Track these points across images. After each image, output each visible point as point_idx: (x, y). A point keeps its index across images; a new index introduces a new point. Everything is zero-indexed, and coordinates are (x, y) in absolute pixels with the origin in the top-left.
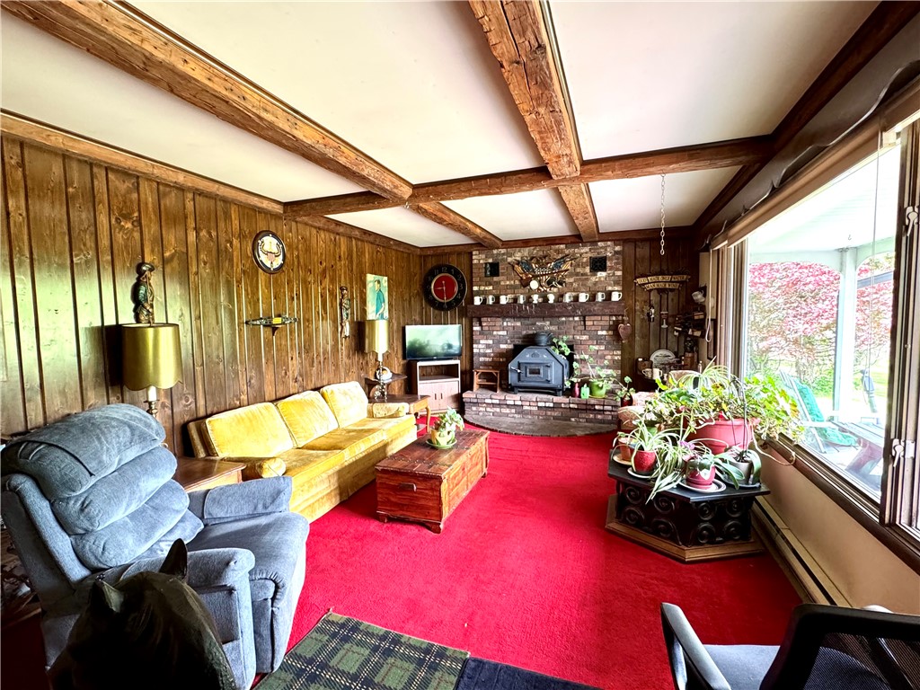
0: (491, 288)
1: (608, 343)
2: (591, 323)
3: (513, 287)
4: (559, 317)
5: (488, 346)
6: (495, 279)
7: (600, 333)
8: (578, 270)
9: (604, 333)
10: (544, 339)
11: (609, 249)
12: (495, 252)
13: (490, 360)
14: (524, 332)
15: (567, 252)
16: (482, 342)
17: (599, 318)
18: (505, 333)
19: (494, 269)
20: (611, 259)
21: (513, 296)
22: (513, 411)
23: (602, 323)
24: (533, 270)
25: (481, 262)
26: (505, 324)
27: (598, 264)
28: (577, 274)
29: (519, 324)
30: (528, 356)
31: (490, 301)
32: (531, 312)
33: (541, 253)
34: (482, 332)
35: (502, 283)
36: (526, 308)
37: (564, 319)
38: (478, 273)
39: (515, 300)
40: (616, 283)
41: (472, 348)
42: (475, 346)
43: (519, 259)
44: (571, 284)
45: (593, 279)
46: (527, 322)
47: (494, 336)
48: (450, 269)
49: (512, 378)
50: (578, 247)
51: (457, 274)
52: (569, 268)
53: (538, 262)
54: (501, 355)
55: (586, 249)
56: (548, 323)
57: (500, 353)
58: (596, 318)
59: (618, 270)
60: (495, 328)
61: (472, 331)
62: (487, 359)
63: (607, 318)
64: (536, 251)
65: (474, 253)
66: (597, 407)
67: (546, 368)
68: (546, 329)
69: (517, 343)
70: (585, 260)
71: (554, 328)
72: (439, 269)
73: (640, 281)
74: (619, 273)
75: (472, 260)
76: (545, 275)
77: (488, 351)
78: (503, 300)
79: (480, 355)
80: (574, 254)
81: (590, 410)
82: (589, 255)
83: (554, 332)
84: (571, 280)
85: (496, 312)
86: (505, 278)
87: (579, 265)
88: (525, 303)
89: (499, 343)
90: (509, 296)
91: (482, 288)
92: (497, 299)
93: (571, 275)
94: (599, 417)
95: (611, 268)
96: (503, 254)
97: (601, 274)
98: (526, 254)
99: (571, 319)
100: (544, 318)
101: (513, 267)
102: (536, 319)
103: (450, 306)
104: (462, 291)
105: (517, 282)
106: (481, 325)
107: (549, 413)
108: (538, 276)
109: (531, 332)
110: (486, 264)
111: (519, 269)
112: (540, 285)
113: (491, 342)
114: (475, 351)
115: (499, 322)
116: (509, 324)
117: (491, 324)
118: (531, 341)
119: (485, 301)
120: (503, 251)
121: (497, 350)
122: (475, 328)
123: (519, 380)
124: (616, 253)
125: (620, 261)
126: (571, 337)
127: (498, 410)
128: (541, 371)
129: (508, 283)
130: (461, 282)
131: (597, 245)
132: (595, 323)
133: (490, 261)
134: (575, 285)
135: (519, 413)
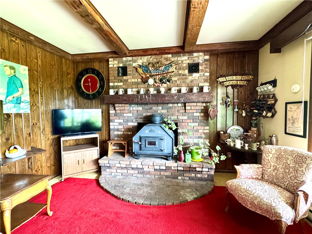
0: (122, 84)
1: (201, 122)
2: (189, 108)
3: (137, 84)
4: (168, 104)
5: (120, 124)
6: (125, 78)
7: (195, 114)
8: (180, 72)
9: (198, 114)
10: (158, 119)
11: (200, 58)
12: (124, 59)
13: (122, 133)
14: (144, 114)
15: (173, 60)
16: (116, 121)
17: (195, 104)
18: (131, 115)
19: (124, 71)
20: (202, 65)
21: (137, 89)
22: (137, 172)
23: (197, 108)
24: (150, 72)
25: (115, 66)
26: (131, 108)
27: (194, 68)
28: (180, 75)
29: (141, 108)
30: (147, 132)
31: (121, 92)
32: (149, 100)
33: (155, 60)
34: (116, 115)
35: (129, 81)
36: (145, 97)
37: (171, 105)
38: (113, 74)
39: (138, 92)
40: (205, 81)
41: (109, 125)
42: (111, 124)
43: (141, 64)
44: (176, 81)
45: (190, 78)
46: (146, 107)
47: (124, 117)
48: (94, 71)
49: (135, 148)
50: (180, 56)
51: (98, 74)
52: (175, 70)
53: (153, 66)
54: (129, 130)
55: (186, 58)
56: (160, 108)
57: (128, 129)
58: (193, 104)
59: (206, 72)
60: (125, 111)
61: (109, 113)
62: (120, 133)
63: (200, 104)
64: (152, 59)
65: (110, 60)
66: (197, 169)
67: (161, 141)
68: (159, 112)
69: (140, 121)
70: (185, 65)
71: (164, 111)
72: (86, 71)
73: (221, 80)
74: (208, 74)
75: (108, 64)
76: (159, 75)
77: (121, 127)
78: (130, 92)
79: (114, 130)
80: (177, 61)
81: (192, 171)
82: (188, 62)
83: (165, 114)
84: (176, 79)
85: (125, 100)
86: (131, 77)
87: (181, 69)
88: (145, 94)
89: (128, 121)
90: (134, 90)
91: (116, 84)
92: (126, 91)
93: (176, 75)
94: (199, 176)
95: (202, 71)
96: (130, 61)
97: (195, 75)
98: (145, 61)
99: (176, 105)
100: (157, 104)
101: (137, 69)
102: (152, 105)
103: (94, 97)
104: (102, 87)
105: (140, 80)
106: (115, 109)
107: (162, 173)
108: (154, 75)
109: (149, 114)
110: (119, 67)
111: (140, 70)
112: (156, 82)
113: (122, 121)
114: (111, 127)
115: (127, 107)
116: (134, 109)
117: (122, 108)
118: (149, 120)
119: (117, 93)
120: (130, 58)
121: (126, 127)
122: (111, 112)
123: (140, 149)
124: (205, 60)
125: (208, 66)
126: (176, 117)
127: (126, 171)
128: (157, 143)
129: (133, 80)
130: (102, 80)
131: (193, 55)
132: (192, 107)
133: (121, 65)
134: (178, 82)
135: (140, 173)
